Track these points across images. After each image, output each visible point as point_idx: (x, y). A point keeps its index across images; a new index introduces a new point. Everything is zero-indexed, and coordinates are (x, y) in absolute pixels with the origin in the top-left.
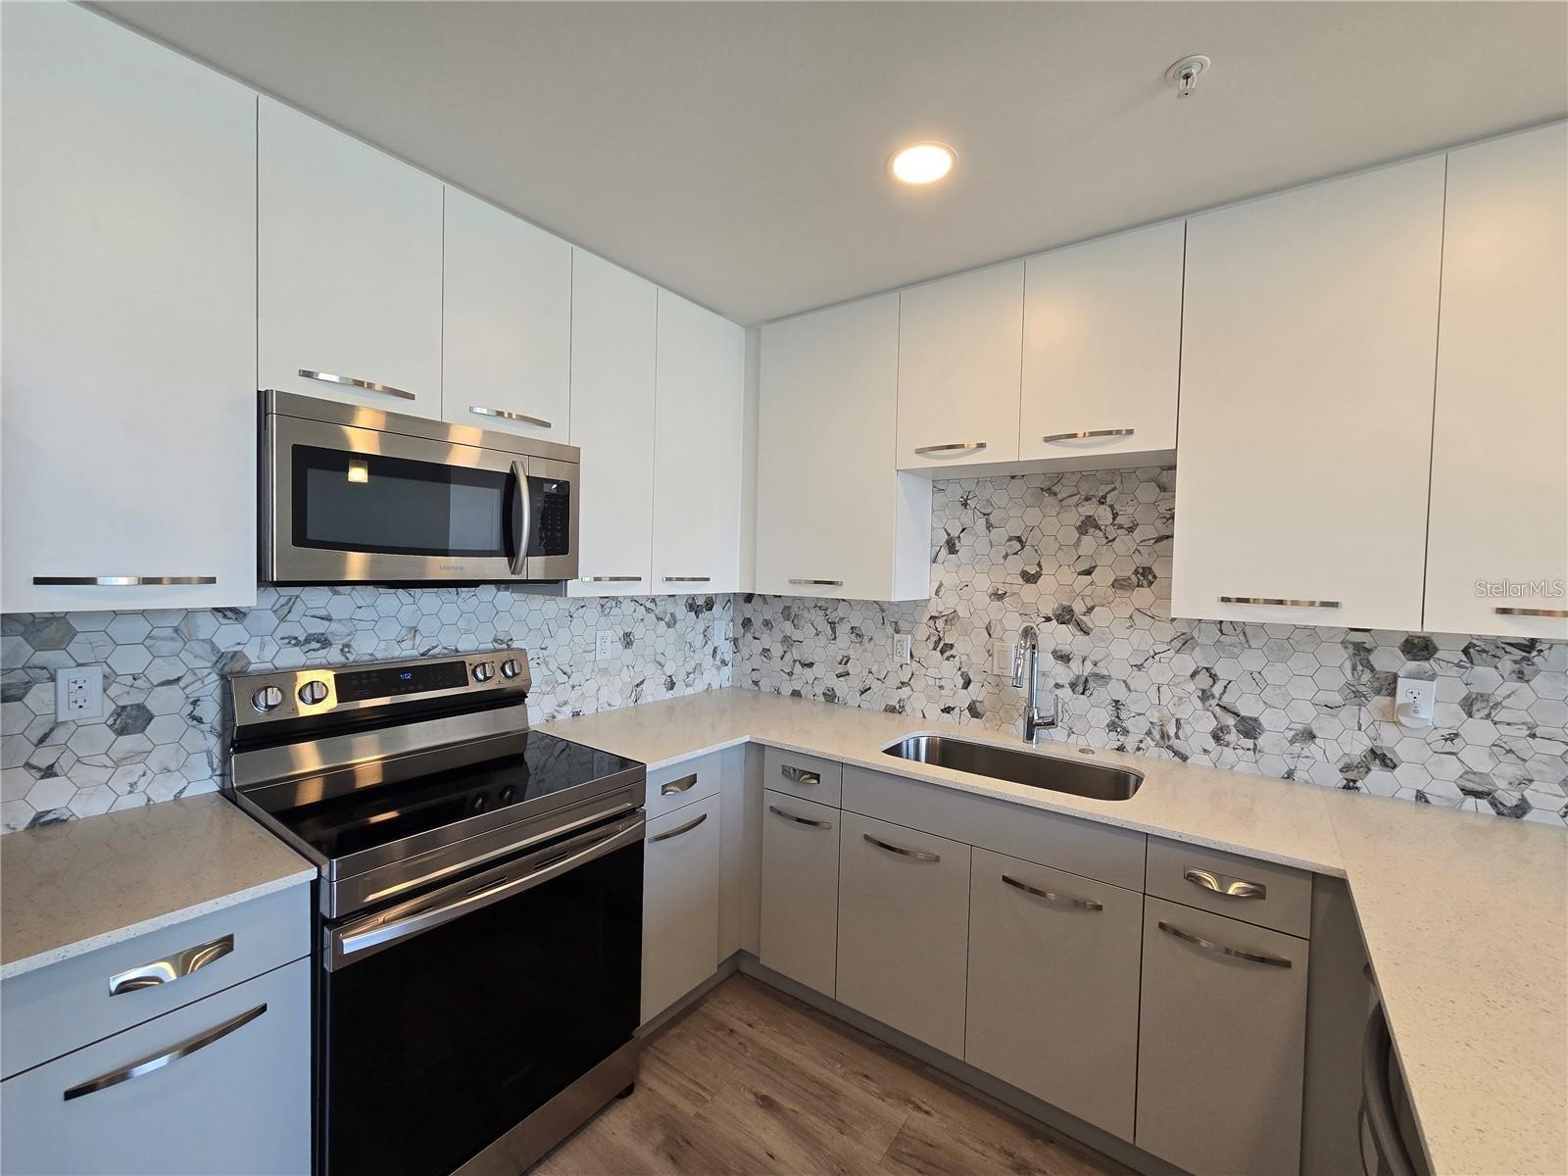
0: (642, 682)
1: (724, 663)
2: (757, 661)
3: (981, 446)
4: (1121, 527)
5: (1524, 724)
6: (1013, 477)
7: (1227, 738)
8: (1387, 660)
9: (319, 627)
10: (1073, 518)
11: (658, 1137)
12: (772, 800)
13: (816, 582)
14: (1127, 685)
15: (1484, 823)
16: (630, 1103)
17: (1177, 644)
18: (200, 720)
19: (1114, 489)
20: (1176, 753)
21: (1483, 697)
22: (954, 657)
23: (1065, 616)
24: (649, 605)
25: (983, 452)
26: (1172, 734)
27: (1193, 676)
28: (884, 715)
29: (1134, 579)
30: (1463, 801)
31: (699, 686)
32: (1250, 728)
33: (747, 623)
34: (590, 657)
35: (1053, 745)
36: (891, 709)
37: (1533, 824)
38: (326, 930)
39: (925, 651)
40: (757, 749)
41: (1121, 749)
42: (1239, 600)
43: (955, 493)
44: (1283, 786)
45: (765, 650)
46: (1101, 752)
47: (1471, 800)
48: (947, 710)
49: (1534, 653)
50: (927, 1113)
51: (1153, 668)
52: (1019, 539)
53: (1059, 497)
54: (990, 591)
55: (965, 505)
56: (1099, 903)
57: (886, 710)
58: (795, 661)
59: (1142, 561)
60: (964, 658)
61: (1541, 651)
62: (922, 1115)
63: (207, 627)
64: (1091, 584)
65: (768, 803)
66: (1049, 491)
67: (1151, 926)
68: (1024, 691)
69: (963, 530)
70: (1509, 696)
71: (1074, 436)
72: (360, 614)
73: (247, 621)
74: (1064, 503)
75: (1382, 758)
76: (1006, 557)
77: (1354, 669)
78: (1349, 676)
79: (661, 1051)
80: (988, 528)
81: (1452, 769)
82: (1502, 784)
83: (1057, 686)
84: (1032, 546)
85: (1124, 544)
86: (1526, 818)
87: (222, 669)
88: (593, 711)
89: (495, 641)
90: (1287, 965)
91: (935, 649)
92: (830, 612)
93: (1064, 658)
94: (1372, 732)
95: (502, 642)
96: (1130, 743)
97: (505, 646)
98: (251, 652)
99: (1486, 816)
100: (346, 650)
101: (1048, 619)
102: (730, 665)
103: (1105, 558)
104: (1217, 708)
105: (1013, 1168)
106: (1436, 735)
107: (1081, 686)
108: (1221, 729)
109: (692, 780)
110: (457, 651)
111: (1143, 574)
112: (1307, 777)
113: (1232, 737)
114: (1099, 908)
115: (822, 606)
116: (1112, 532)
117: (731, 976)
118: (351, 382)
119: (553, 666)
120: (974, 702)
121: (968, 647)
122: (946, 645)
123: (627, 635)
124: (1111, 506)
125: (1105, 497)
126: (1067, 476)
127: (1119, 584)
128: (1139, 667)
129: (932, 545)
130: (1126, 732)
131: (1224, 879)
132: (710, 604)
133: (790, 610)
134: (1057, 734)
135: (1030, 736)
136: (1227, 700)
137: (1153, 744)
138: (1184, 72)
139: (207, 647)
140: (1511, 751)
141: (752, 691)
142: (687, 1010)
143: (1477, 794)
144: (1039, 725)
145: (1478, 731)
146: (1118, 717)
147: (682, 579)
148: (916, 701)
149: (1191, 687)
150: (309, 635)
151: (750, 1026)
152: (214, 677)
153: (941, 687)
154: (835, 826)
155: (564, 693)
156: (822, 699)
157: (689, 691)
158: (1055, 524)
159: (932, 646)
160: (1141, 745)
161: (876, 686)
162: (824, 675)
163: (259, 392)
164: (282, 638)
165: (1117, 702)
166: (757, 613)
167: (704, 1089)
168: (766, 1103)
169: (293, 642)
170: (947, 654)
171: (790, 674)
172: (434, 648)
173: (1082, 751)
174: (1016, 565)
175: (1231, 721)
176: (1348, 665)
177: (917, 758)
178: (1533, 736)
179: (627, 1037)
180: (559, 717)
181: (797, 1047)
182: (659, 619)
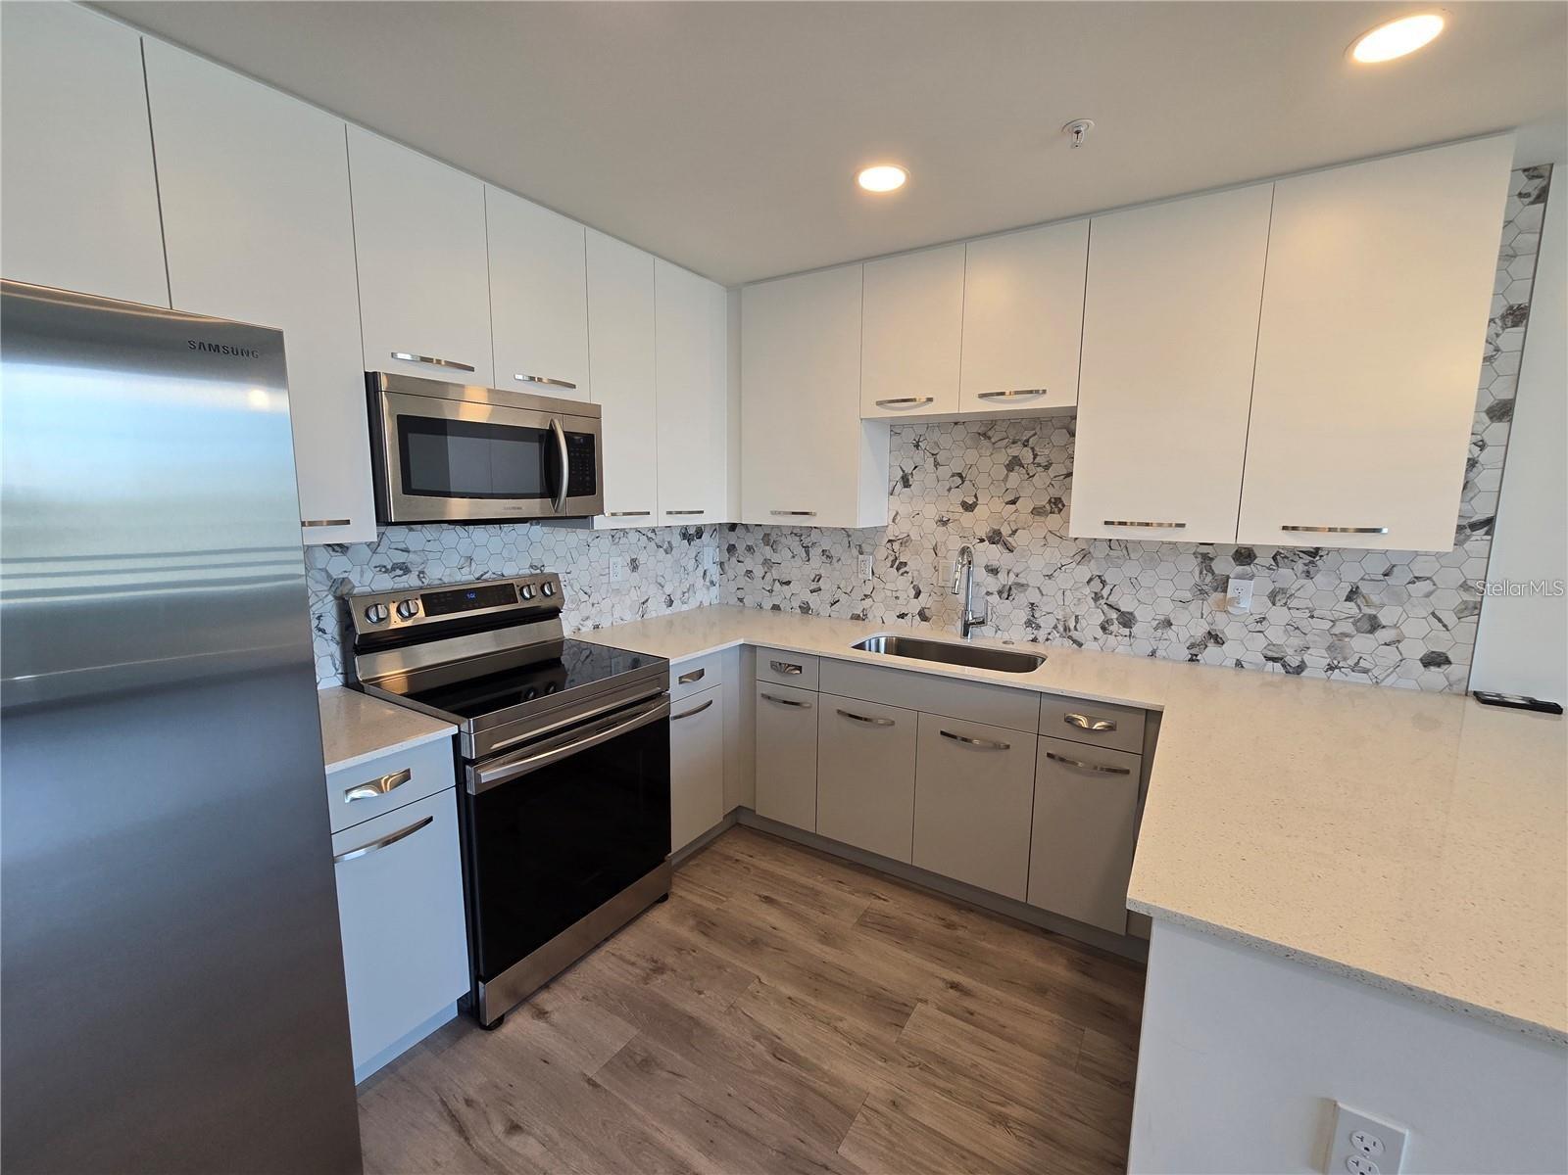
0: (647, 600)
1: (712, 583)
2: (742, 581)
3: (930, 400)
4: (1039, 465)
5: (1307, 608)
6: (956, 423)
7: (1111, 628)
8: (1224, 566)
9: (401, 558)
10: (1003, 458)
11: (691, 922)
12: (763, 688)
13: (793, 513)
14: (1040, 591)
15: (1276, 678)
16: (667, 905)
17: (1078, 558)
18: (324, 632)
19: (1035, 434)
20: (1075, 641)
21: (1283, 591)
22: (907, 572)
23: (995, 538)
24: (650, 535)
25: (931, 405)
26: (1072, 627)
27: (1088, 582)
28: (850, 622)
29: (1048, 507)
30: (1265, 665)
31: (693, 604)
32: (1127, 620)
33: (731, 549)
34: (604, 579)
35: (984, 639)
36: (855, 617)
37: (1308, 678)
38: (467, 767)
39: (884, 568)
40: (750, 649)
41: (1034, 640)
42: (1120, 523)
43: (909, 436)
44: (1148, 661)
45: (749, 572)
46: (1019, 642)
47: (1270, 663)
48: (902, 616)
49: (1318, 558)
50: (884, 900)
51: (1059, 576)
52: (960, 475)
53: (993, 440)
54: (937, 518)
55: (917, 446)
56: (1008, 743)
57: (852, 618)
58: (774, 580)
59: (1054, 492)
60: (916, 574)
61: (1321, 556)
62: (882, 901)
63: (322, 558)
64: (1015, 511)
65: (759, 692)
66: (985, 435)
67: (1042, 755)
68: (961, 597)
69: (916, 467)
70: (1299, 589)
71: (1003, 394)
72: (429, 547)
73: (349, 553)
74: (996, 446)
75: (1215, 638)
76: (949, 490)
77: (1201, 573)
78: (1197, 579)
79: (685, 875)
80: (935, 466)
81: (1260, 642)
82: (1290, 651)
83: (988, 593)
84: (971, 481)
85: (1041, 479)
86: (1303, 674)
87: (335, 592)
88: (609, 624)
89: (531, 567)
90: (1127, 772)
91: (892, 566)
92: (804, 538)
93: (993, 571)
94: (1210, 619)
95: (536, 568)
96: (1041, 635)
97: (538, 571)
98: (354, 578)
99: (1279, 674)
100: (422, 575)
101: (982, 541)
102: (717, 585)
103: (1027, 490)
104: (1105, 606)
105: (944, 926)
106: (1251, 619)
107: (1006, 593)
108: (1107, 622)
109: (701, 674)
110: (503, 576)
111: (1054, 503)
112: (1165, 654)
113: (1115, 627)
114: (1008, 747)
115: (797, 533)
116: (1032, 470)
117: (733, 826)
118: (419, 359)
119: (577, 587)
120: (923, 609)
121: (919, 564)
122: (901, 563)
123: (633, 561)
124: (1033, 449)
125: (1027, 441)
126: (999, 423)
127: (1037, 511)
128: (1050, 576)
129: (890, 481)
130: (1038, 627)
131: (1092, 720)
132: (699, 532)
133: (769, 537)
134: (987, 630)
135: (966, 634)
136: (1112, 600)
137: (1058, 635)
138: (1076, 129)
139: (323, 574)
140: (1297, 628)
141: (738, 606)
142: (702, 847)
143: (1274, 660)
144: (973, 624)
145: (1278, 615)
146: (1033, 616)
147: (680, 513)
148: (877, 611)
149: (1087, 590)
150: (394, 564)
151: (751, 856)
152: (331, 597)
153: (897, 598)
154: (815, 705)
155: (586, 610)
156: (799, 611)
157: (685, 608)
158: (989, 463)
159: (889, 565)
160: (1050, 637)
161: (843, 598)
162: (800, 591)
163: (366, 373)
164: (376, 567)
165: (1032, 604)
166: (741, 541)
167: (721, 895)
168: (768, 900)
169: (383, 570)
170: (901, 571)
171: (771, 591)
172: (486, 573)
173: (1005, 643)
174: (957, 496)
175: (1114, 615)
176: (1197, 572)
177: (878, 651)
178: (1312, 617)
179: (663, 861)
180: (583, 629)
181: (788, 867)
182: (659, 547)
